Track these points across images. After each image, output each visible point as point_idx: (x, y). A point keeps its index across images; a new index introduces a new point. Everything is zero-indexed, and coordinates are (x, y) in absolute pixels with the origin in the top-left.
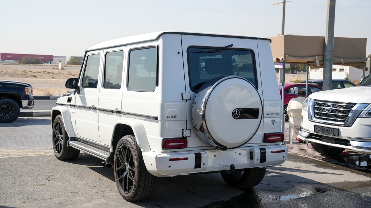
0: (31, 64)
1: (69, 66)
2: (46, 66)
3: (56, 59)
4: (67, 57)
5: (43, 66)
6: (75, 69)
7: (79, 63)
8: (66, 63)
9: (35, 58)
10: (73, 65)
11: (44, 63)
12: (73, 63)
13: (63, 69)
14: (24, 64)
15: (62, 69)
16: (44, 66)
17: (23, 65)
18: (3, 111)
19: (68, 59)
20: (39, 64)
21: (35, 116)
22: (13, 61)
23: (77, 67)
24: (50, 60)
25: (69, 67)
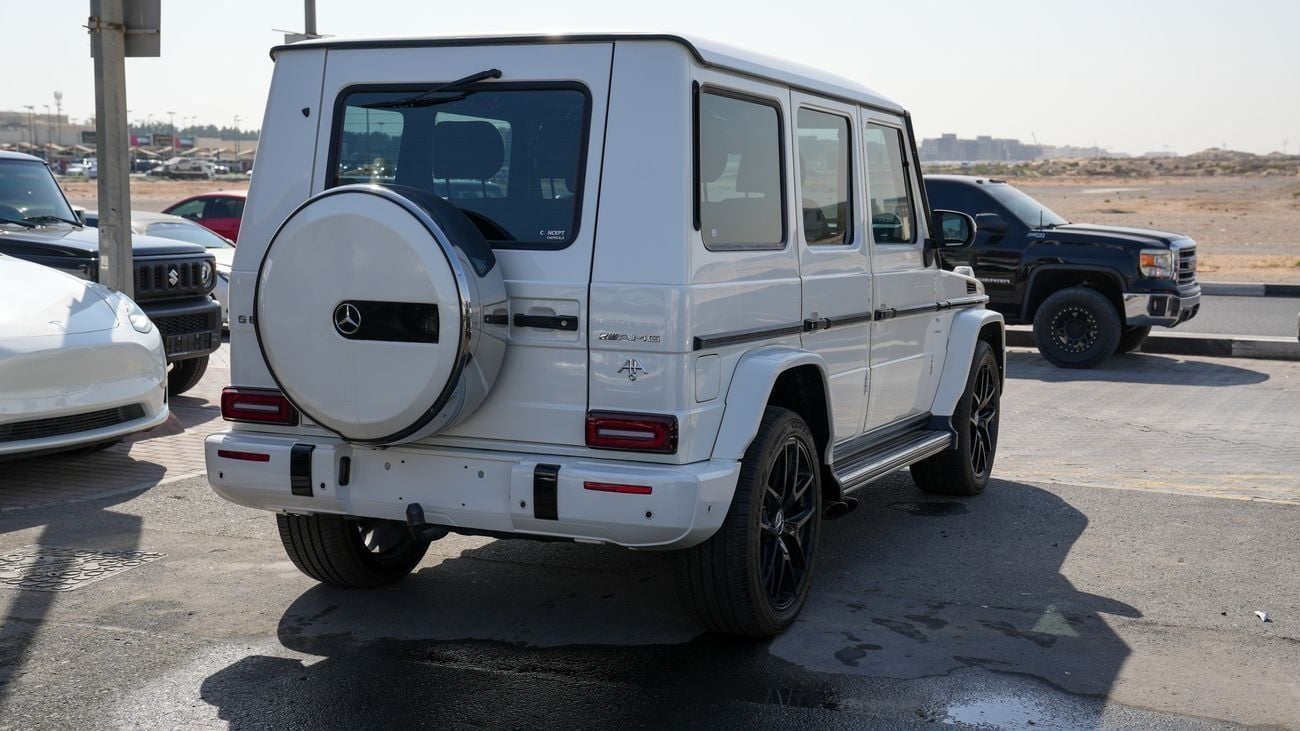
18: (1064, 328)
21: (1239, 354)
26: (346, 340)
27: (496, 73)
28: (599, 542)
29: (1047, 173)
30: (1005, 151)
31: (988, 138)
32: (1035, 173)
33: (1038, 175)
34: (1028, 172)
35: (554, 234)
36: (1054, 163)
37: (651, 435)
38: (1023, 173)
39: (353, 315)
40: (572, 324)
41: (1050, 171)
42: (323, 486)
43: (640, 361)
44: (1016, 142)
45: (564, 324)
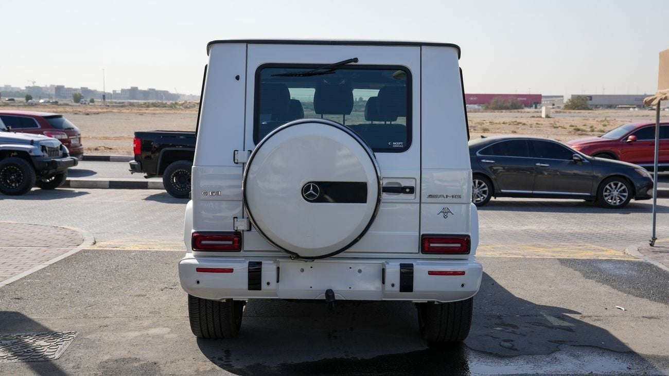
0: (504, 111)
1: (565, 112)
2: (528, 112)
3: (547, 101)
4: (564, 97)
5: (521, 112)
6: (571, 117)
7: (583, 106)
8: (562, 106)
9: (510, 101)
10: (574, 109)
11: (525, 108)
12: (574, 107)
13: (549, 117)
14: (492, 110)
15: (547, 117)
16: (525, 112)
17: (491, 112)
19: (565, 100)
20: (516, 110)
22: (478, 106)
23: (580, 113)
24: (535, 103)
25: (565, 114)
26: (309, 203)
27: (356, 60)
28: (426, 302)
29: (186, 107)
30: (162, 96)
31: (154, 90)
32: (181, 107)
33: (183, 108)
34: (178, 107)
35: (396, 144)
36: (189, 103)
37: (459, 245)
38: (175, 107)
39: (315, 189)
40: (412, 190)
41: (188, 106)
42: (268, 284)
43: (451, 207)
44: (167, 92)
45: (408, 190)
